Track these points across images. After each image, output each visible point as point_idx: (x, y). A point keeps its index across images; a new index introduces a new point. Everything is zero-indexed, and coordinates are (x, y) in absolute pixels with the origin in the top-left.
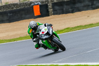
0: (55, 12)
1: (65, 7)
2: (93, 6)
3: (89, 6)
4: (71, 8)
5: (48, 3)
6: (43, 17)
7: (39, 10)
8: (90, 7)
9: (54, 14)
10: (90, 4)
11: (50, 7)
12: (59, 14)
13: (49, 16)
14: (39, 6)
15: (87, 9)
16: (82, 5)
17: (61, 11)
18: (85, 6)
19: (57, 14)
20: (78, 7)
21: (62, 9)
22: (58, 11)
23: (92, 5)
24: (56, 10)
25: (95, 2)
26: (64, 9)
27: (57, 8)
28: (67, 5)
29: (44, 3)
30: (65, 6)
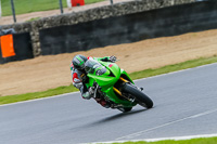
0: (47, 49)
1: (69, 39)
2: (133, 35)
3: (122, 34)
4: (83, 40)
5: (31, 30)
6: (20, 60)
7: (11, 45)
8: (126, 36)
9: (43, 53)
10: (126, 30)
11: (33, 38)
12: (56, 53)
13: (32, 57)
14: (11, 37)
15: (119, 42)
16: (107, 32)
17: (59, 47)
18: (112, 35)
19: (50, 53)
20: (97, 38)
21: (63, 43)
22: (53, 47)
23: (129, 32)
24: (49, 46)
25: (136, 26)
26: (67, 42)
27: (50, 39)
28: (72, 33)
29: (22, 31)
30: (69, 36)
